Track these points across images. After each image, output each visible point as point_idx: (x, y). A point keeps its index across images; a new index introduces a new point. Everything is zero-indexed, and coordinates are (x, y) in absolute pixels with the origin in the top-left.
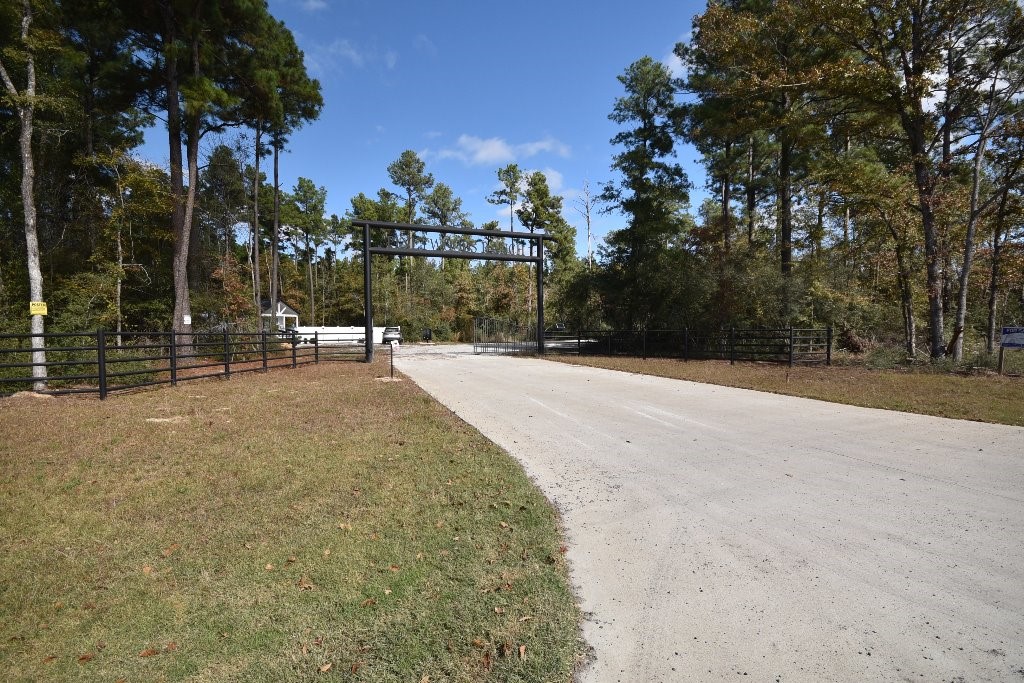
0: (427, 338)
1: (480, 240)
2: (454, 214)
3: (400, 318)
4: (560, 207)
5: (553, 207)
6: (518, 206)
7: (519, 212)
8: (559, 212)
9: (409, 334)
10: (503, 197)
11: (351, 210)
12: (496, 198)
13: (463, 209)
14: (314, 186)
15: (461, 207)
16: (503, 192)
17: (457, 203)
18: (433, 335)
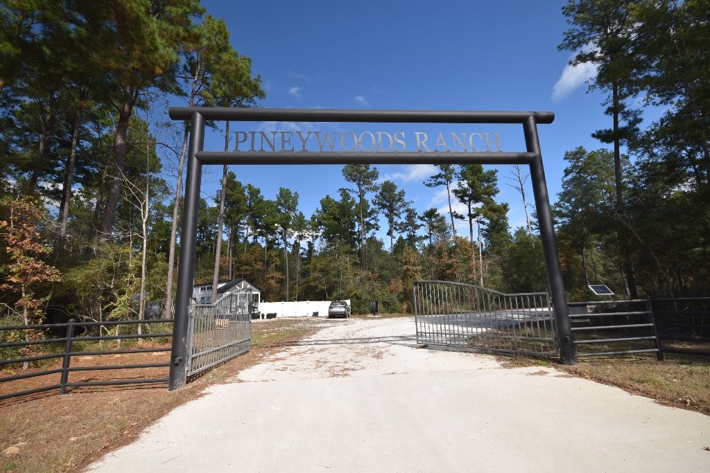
0: (374, 311)
1: (423, 225)
2: (399, 203)
3: (351, 292)
4: (496, 180)
5: (488, 181)
6: (454, 185)
7: (456, 192)
8: (495, 185)
9: (358, 306)
10: (439, 180)
11: (320, 208)
12: (433, 182)
13: (406, 199)
14: (290, 193)
15: (404, 198)
16: (439, 176)
17: (402, 194)
18: (380, 306)
